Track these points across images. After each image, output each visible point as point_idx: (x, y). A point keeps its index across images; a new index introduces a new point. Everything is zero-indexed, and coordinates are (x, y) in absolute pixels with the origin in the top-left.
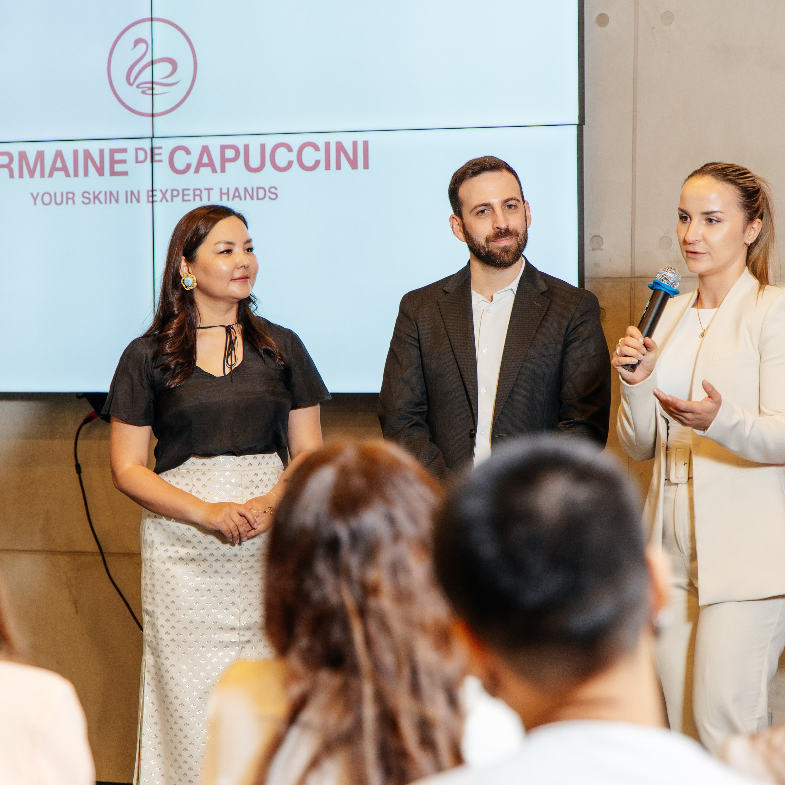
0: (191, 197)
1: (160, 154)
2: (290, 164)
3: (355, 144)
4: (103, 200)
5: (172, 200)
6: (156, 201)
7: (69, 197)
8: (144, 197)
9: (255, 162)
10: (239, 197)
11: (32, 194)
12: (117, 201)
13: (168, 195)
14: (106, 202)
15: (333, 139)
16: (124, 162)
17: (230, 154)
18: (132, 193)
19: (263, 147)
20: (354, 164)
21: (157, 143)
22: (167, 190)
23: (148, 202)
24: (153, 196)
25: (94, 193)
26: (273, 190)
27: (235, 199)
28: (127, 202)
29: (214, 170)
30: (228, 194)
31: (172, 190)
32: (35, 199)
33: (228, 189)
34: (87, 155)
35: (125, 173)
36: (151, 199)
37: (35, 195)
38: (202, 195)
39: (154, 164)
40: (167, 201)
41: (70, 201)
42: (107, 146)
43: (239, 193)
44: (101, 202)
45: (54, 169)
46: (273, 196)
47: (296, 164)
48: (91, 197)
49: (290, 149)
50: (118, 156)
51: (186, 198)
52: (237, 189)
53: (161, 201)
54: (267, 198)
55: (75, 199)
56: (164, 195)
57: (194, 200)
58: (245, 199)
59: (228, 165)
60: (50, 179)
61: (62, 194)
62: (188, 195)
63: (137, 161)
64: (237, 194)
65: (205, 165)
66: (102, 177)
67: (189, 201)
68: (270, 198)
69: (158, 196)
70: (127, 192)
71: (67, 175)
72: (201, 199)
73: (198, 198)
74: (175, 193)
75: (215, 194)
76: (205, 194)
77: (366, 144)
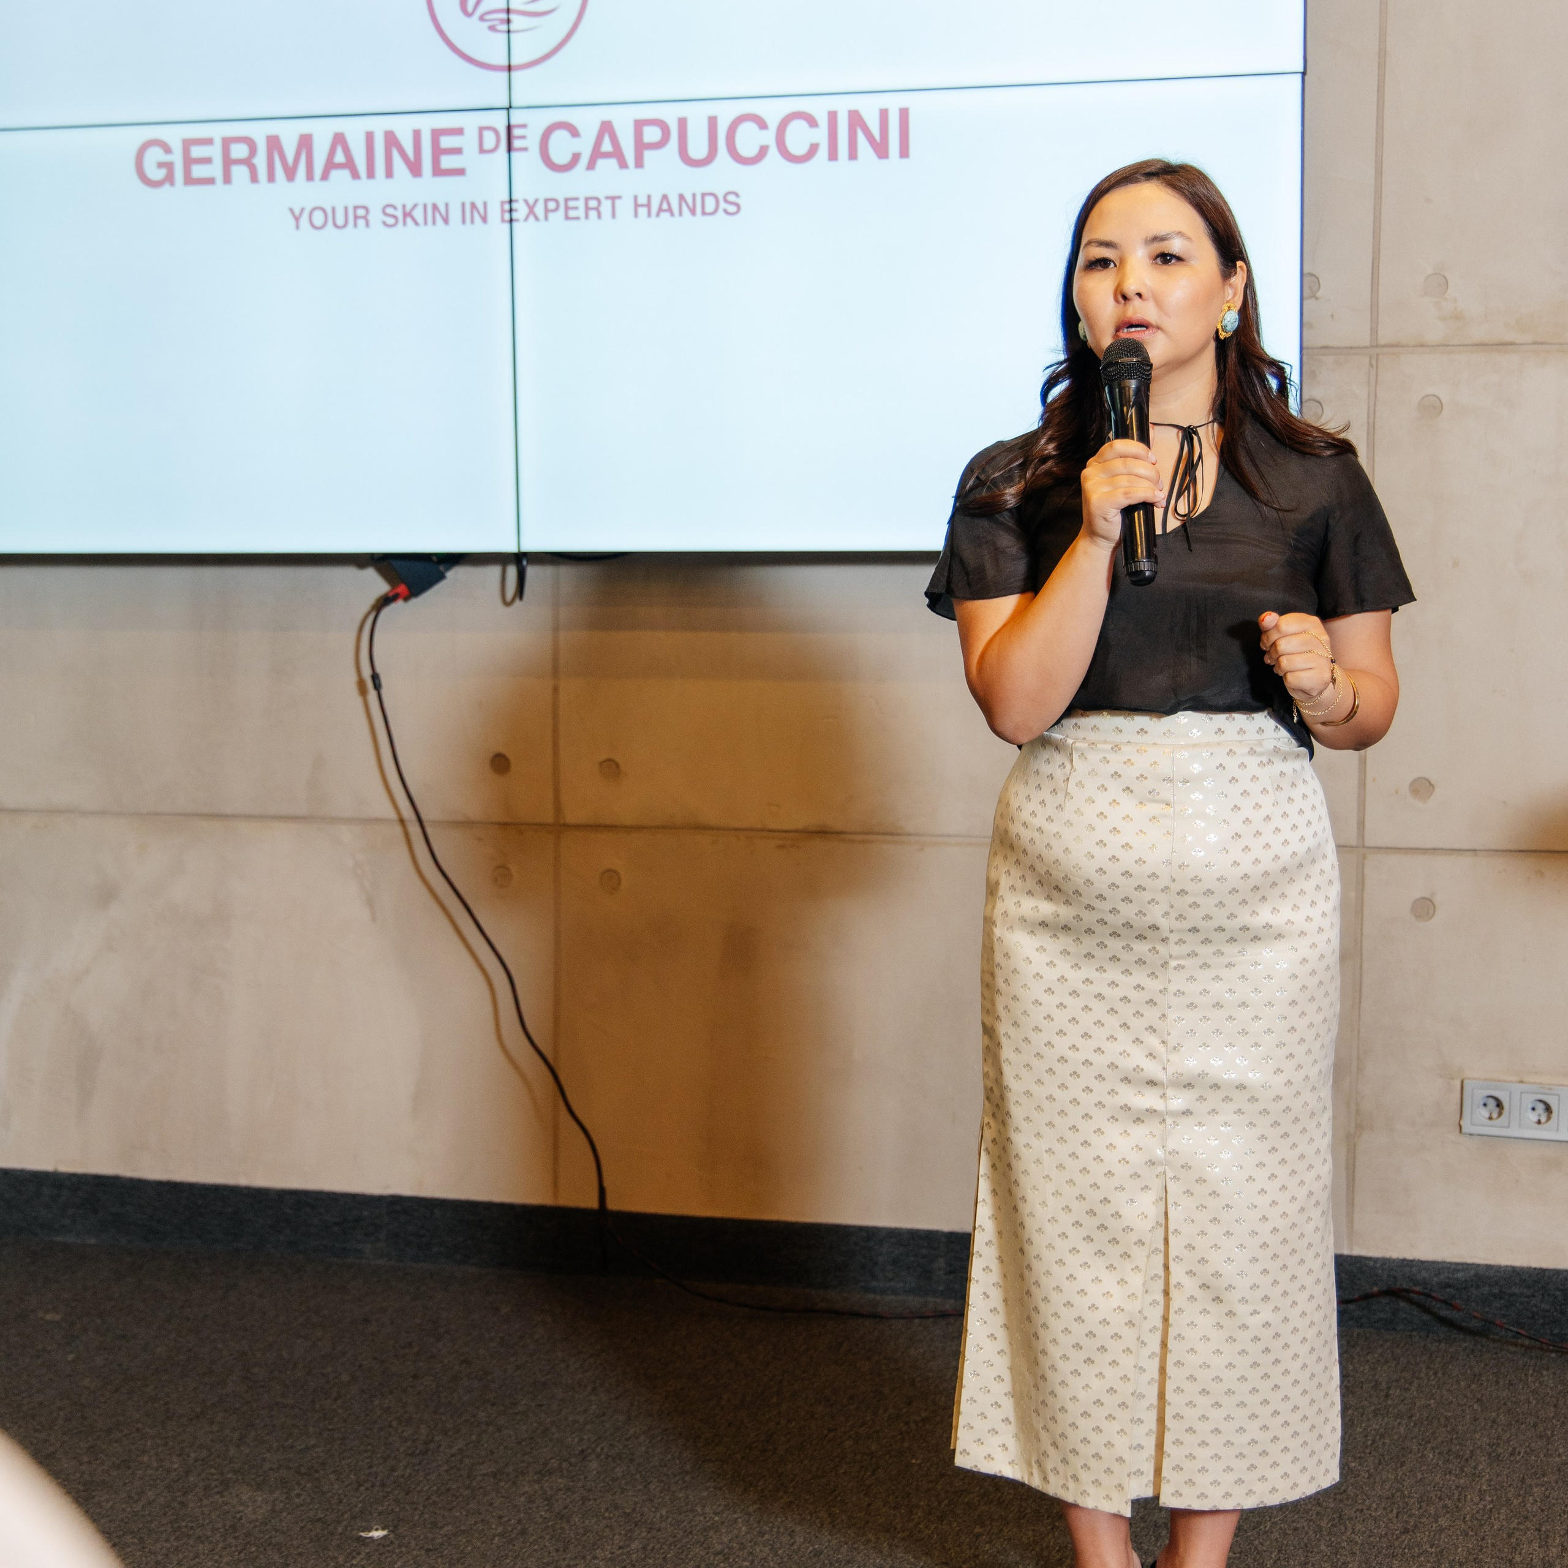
0: (581, 212)
1: (523, 137)
2: (763, 151)
3: (884, 114)
4: (420, 219)
5: (546, 218)
6: (517, 220)
7: (359, 215)
8: (494, 213)
9: (698, 148)
10: (670, 210)
11: (291, 210)
12: (446, 221)
13: (539, 210)
14: (426, 223)
15: (842, 107)
16: (458, 151)
17: (652, 134)
18: (473, 206)
19: (713, 122)
20: (881, 150)
21: (517, 118)
22: (536, 201)
23: (503, 221)
24: (511, 210)
25: (404, 206)
26: (731, 198)
27: (662, 214)
28: (464, 222)
29: (623, 164)
30: (648, 206)
31: (546, 201)
32: (297, 219)
33: (649, 197)
34: (391, 139)
35: (460, 172)
36: (507, 216)
37: (297, 212)
38: (602, 209)
39: (513, 154)
40: (537, 219)
41: (361, 222)
42: (427, 124)
43: (669, 204)
44: (416, 223)
45: (330, 165)
46: (732, 209)
47: (773, 152)
48: (399, 214)
49: (762, 125)
50: (446, 142)
51: (572, 213)
52: (665, 197)
53: (526, 219)
54: (721, 212)
55: (370, 217)
56: (531, 209)
57: (587, 217)
58: (681, 214)
59: (648, 155)
60: (324, 183)
61: (346, 209)
62: (576, 208)
63: (482, 151)
64: (665, 206)
65: (607, 155)
66: (417, 180)
67: (577, 218)
68: (726, 211)
69: (521, 210)
70: (463, 205)
71: (355, 175)
72: (599, 216)
73: (593, 214)
74: (551, 205)
75: (625, 207)
76: (606, 206)
77: (904, 114)
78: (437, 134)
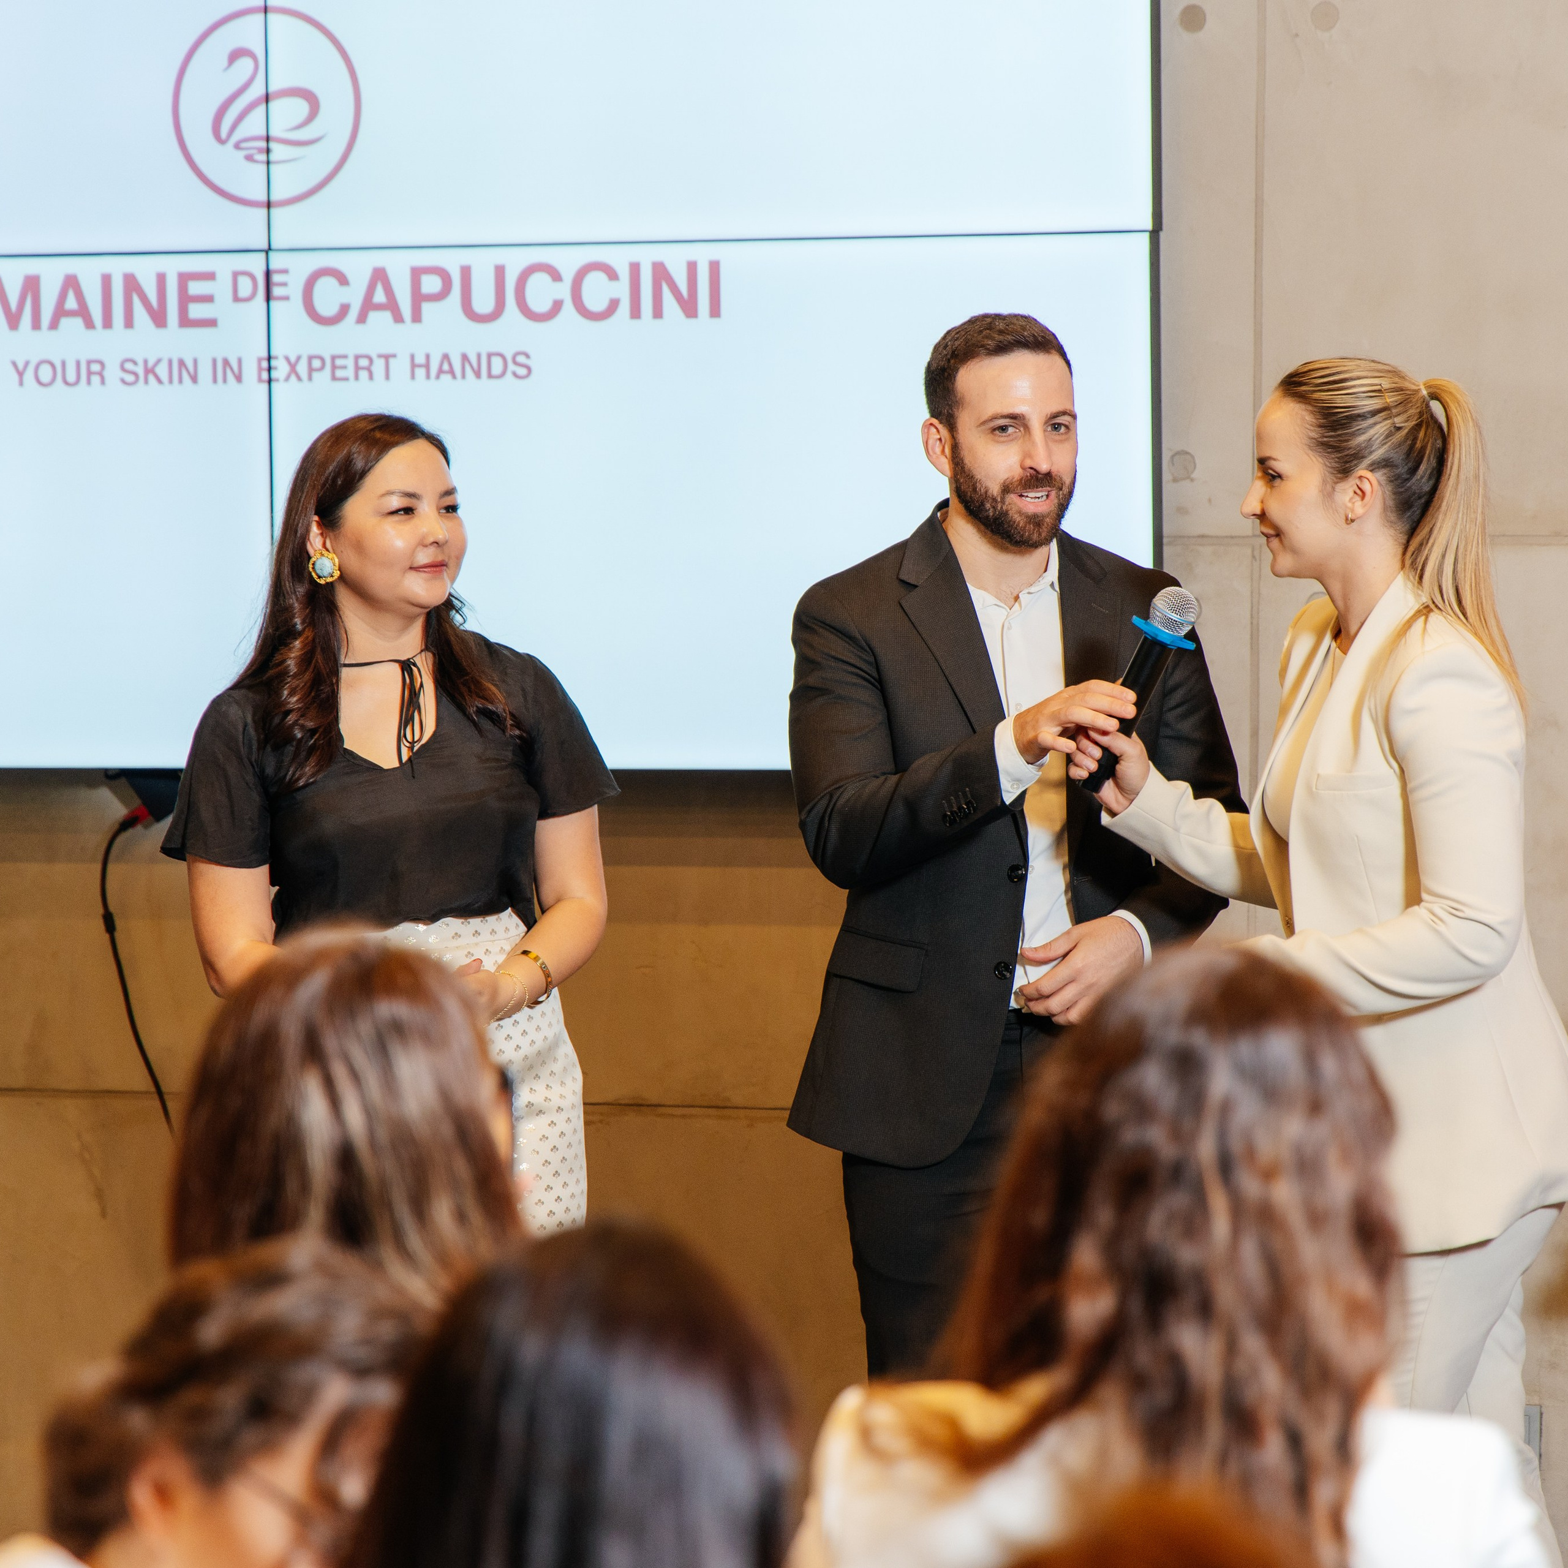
0: (350, 372)
1: (284, 284)
2: (557, 306)
3: (692, 267)
4: (164, 376)
5: (310, 378)
6: (277, 380)
7: (93, 370)
8: (250, 371)
9: (483, 302)
10: (452, 372)
11: (14, 364)
12: (194, 379)
13: (302, 368)
14: (171, 381)
15: (646, 257)
16: (208, 299)
17: (431, 284)
18: (226, 362)
19: (500, 272)
20: (689, 308)
21: (277, 261)
22: (299, 358)
23: (260, 380)
24: (269, 369)
25: (146, 362)
26: (521, 359)
27: (443, 376)
28: (215, 380)
29: (398, 318)
30: (427, 366)
31: (310, 358)
32: (21, 374)
33: (428, 357)
34: (131, 284)
35: (212, 323)
36: (265, 376)
37: (21, 366)
38: (374, 368)
39: (272, 303)
40: (299, 378)
41: (95, 379)
42: (173, 267)
43: (450, 365)
44: (160, 381)
45: (60, 312)
46: (522, 371)
47: (568, 307)
48: (140, 370)
49: (556, 276)
50: (195, 288)
51: (339, 373)
52: (446, 357)
53: (287, 379)
54: (509, 374)
55: (106, 373)
56: (293, 368)
57: (357, 377)
58: (464, 376)
59: (427, 307)
60: (53, 333)
62: (344, 367)
63: (236, 299)
64: (446, 367)
65: (379, 307)
66: (162, 331)
67: (346, 379)
68: (515, 375)
69: (281, 369)
70: (214, 361)
71: (89, 324)
72: (371, 377)
73: (364, 374)
74: (315, 364)
75: (401, 366)
76: (379, 366)
77: (714, 268)
78: (184, 278)
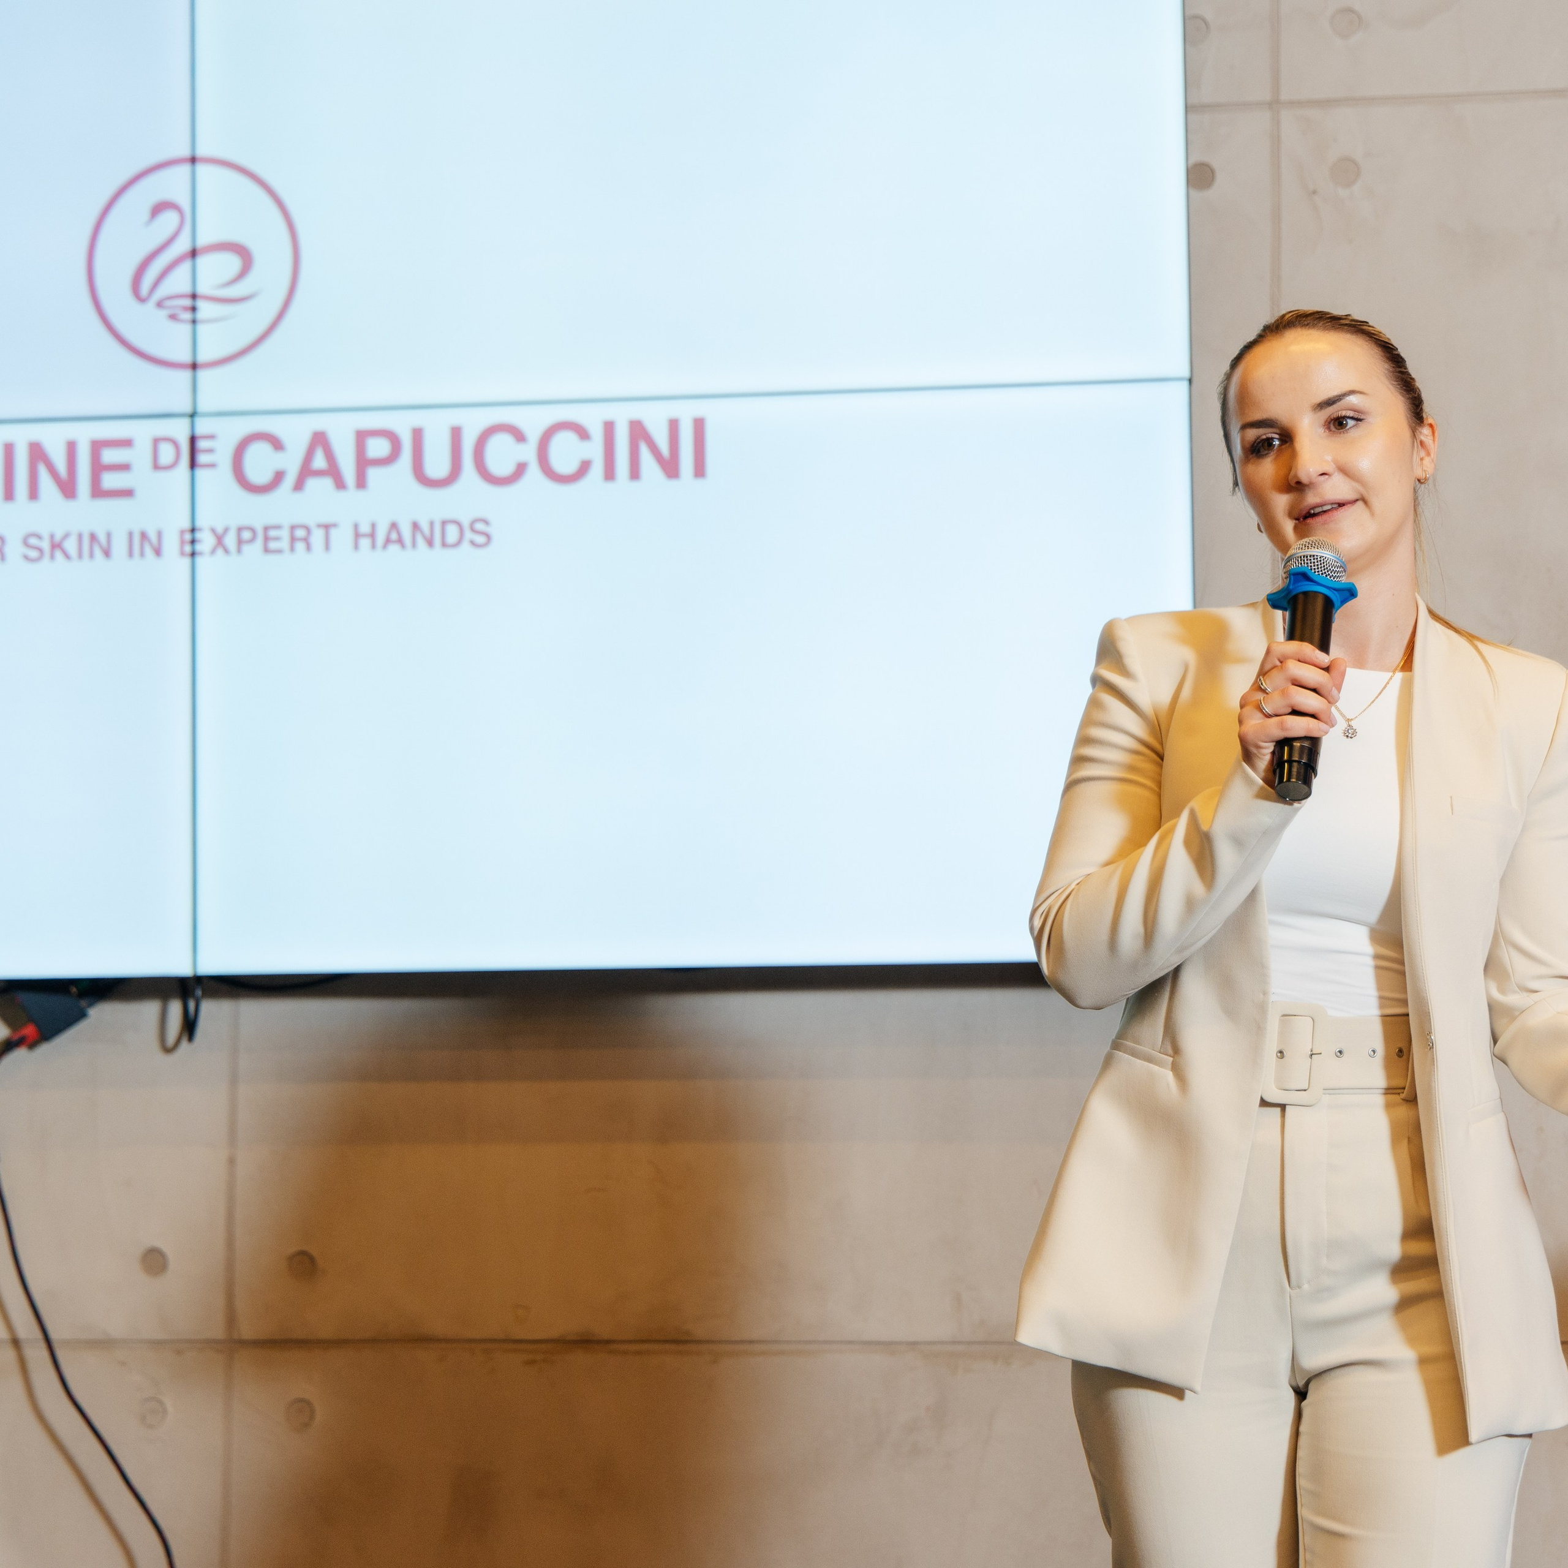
0: (284, 544)
1: (210, 451)
2: (521, 469)
3: (674, 426)
4: (73, 552)
5: (239, 551)
6: (201, 554)
8: (172, 544)
9: (437, 464)
10: (400, 541)
12: (107, 553)
13: (230, 541)
14: (80, 555)
15: (621, 416)
16: (125, 467)
17: (378, 448)
18: (144, 535)
19: (456, 434)
20: (670, 467)
21: (203, 427)
22: (226, 530)
23: (182, 554)
24: (193, 542)
25: (52, 536)
26: (479, 526)
27: (390, 546)
28: (131, 554)
29: (340, 484)
30: (372, 535)
31: (240, 530)
33: (373, 526)
34: (37, 452)
35: (128, 493)
36: (188, 549)
38: (312, 539)
39: (198, 472)
40: (226, 551)
42: (85, 434)
43: (399, 534)
44: (67, 556)
46: (480, 539)
47: (534, 471)
48: (46, 545)
49: (519, 436)
50: (109, 456)
51: (272, 545)
52: (394, 526)
53: (213, 551)
54: (466, 545)
55: (6, 549)
56: (220, 540)
57: (292, 549)
58: (414, 544)
59: (373, 473)
62: (277, 539)
63: (156, 467)
64: (394, 536)
65: (319, 473)
66: (71, 503)
68: (473, 543)
69: (206, 541)
70: (131, 534)
72: (309, 548)
73: (300, 546)
74: (245, 536)
76: (317, 536)
77: (699, 425)
78: (97, 447)
